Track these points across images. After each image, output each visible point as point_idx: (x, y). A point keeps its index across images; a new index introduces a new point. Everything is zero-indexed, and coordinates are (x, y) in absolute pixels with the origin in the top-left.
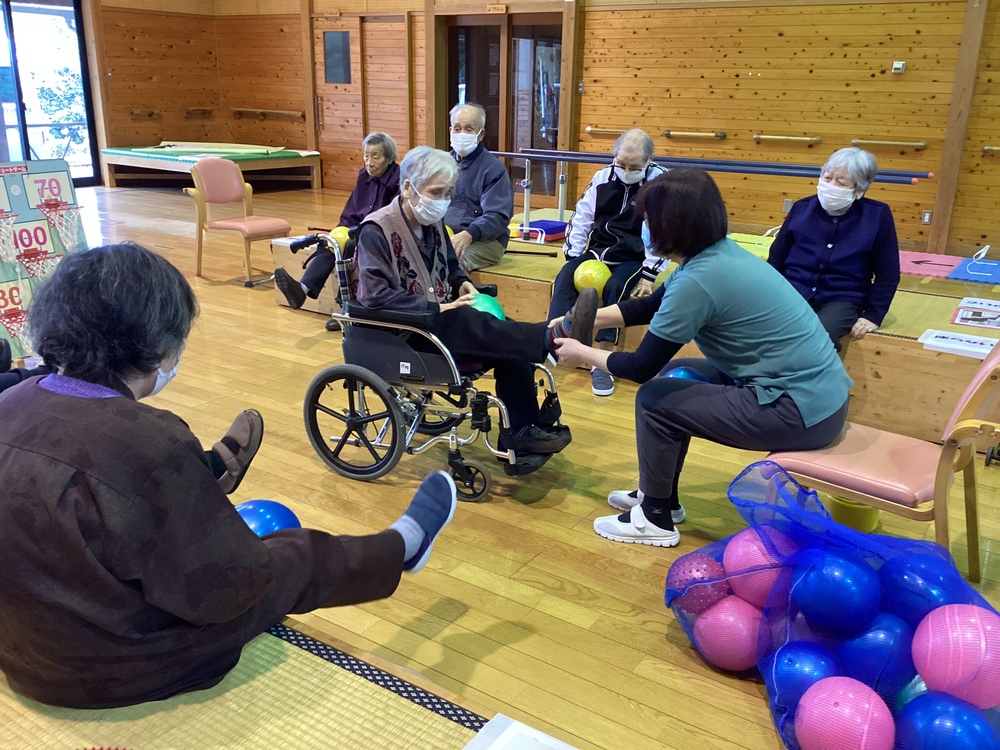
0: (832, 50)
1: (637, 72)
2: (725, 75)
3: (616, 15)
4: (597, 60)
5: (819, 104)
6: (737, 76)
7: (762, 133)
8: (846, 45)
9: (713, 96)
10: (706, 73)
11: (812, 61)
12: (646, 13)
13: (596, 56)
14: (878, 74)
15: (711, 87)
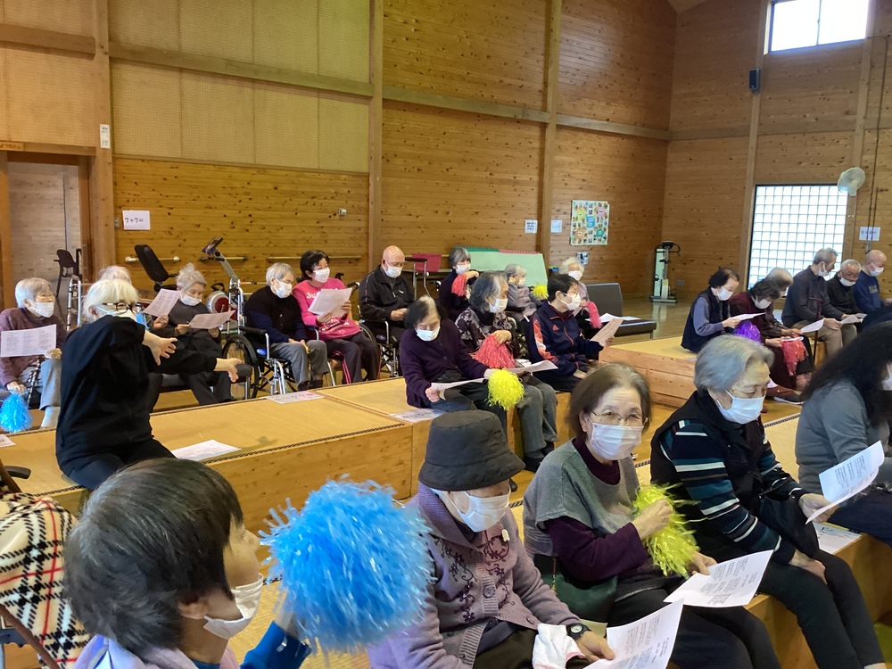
0: (307, 200)
1: (170, 211)
2: (241, 215)
3: (145, 164)
4: (131, 201)
5: (304, 235)
6: (250, 216)
7: (272, 255)
8: (314, 198)
9: (234, 230)
10: (227, 213)
11: (295, 207)
12: (172, 164)
13: (130, 196)
14: (333, 216)
15: (232, 223)
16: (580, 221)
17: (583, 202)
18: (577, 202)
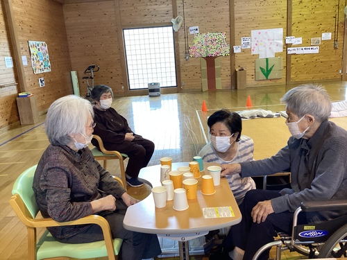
16: (36, 56)
17: (34, 42)
18: (31, 43)
